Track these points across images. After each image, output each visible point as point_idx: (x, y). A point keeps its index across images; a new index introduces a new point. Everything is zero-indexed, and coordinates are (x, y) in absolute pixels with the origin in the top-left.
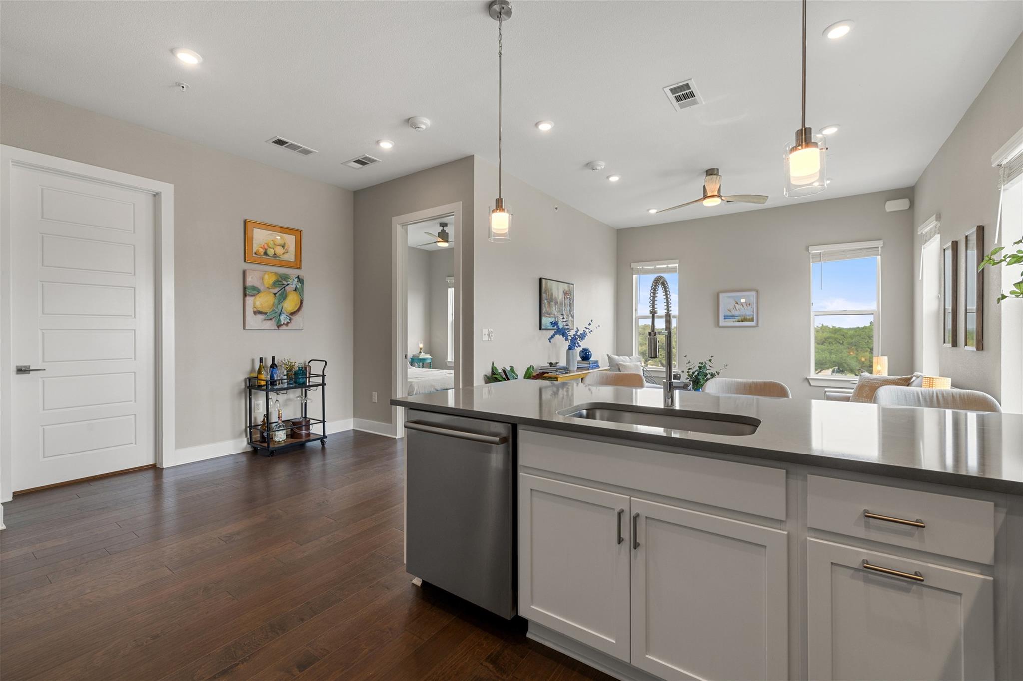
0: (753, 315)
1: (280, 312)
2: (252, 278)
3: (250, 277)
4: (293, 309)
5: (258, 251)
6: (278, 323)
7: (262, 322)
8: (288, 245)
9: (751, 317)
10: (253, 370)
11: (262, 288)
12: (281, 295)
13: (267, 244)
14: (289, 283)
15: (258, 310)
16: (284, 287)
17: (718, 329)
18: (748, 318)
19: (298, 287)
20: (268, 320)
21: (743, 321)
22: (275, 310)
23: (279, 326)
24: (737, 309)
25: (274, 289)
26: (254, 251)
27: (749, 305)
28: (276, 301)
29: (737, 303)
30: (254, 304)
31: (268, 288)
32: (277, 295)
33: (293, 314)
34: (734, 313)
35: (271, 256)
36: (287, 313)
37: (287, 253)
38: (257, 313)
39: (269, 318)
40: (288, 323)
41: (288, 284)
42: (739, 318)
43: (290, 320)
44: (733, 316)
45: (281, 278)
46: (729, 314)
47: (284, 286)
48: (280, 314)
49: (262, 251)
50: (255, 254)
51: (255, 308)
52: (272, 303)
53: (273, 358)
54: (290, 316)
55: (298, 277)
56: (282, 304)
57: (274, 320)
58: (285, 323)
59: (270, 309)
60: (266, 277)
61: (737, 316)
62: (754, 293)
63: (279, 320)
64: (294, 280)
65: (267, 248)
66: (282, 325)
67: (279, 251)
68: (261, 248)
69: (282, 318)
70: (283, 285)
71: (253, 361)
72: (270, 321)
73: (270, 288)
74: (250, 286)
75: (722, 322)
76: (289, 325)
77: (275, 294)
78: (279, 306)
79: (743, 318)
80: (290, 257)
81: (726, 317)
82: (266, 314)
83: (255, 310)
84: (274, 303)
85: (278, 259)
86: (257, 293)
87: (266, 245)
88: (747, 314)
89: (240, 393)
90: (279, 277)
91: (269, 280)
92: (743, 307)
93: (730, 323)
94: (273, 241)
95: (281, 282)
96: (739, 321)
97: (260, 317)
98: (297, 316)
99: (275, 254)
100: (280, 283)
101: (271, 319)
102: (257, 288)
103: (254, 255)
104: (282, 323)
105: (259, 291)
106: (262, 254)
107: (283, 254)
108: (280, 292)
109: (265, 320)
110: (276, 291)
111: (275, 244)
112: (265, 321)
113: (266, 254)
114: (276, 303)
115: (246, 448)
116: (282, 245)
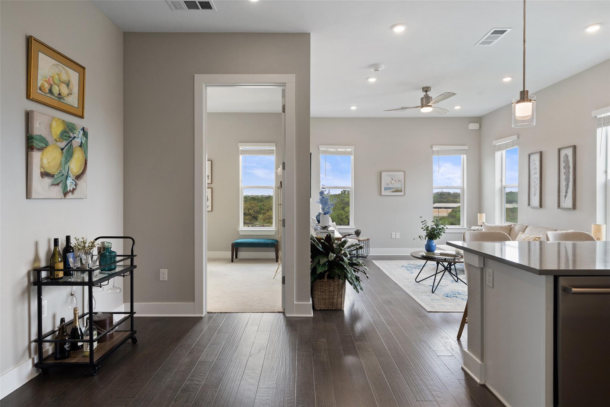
0: (402, 188)
1: (66, 174)
2: (39, 124)
3: (38, 122)
4: (79, 171)
5: (42, 85)
6: (64, 189)
7: (49, 187)
8: (72, 85)
9: (401, 189)
10: (37, 259)
11: (49, 139)
12: (68, 150)
13: (52, 77)
14: (75, 135)
15: (45, 171)
16: (71, 141)
17: (381, 197)
18: (399, 189)
19: (83, 142)
20: (55, 185)
21: (396, 192)
22: (62, 172)
23: (65, 194)
24: (392, 183)
25: (61, 142)
26: (39, 85)
27: (400, 181)
28: (63, 159)
29: (392, 180)
30: (42, 160)
31: (56, 140)
32: (64, 151)
33: (78, 177)
34: (391, 186)
35: (56, 96)
36: (73, 177)
37: (71, 94)
38: (45, 174)
39: (56, 183)
40: (74, 189)
41: (75, 137)
42: (394, 190)
43: (76, 185)
44: (390, 188)
45: (68, 127)
46: (388, 186)
47: (71, 139)
48: (67, 177)
49: (47, 86)
50: (40, 89)
51: (42, 167)
52: (59, 161)
53: (68, 238)
54: (76, 180)
55: (83, 129)
56: (69, 164)
57: (61, 185)
58: (71, 189)
59: (58, 169)
60: (54, 124)
61: (392, 188)
62: (402, 173)
63: (66, 186)
64: (79, 132)
65: (52, 83)
66: (68, 192)
67: (64, 90)
68: (46, 81)
69: (69, 182)
70: (70, 137)
71: (37, 244)
72: (57, 187)
73: (58, 140)
74: (37, 135)
75: (383, 193)
76: (75, 192)
77: (62, 149)
78: (66, 166)
79: (396, 189)
80: (73, 101)
81: (386, 189)
82: (52, 176)
83: (43, 170)
84: (61, 162)
85: (62, 101)
86: (45, 146)
87: (51, 79)
88: (398, 187)
89: (23, 293)
90: (66, 127)
91: (57, 129)
92: (396, 182)
93: (388, 193)
94: (58, 74)
95: (68, 133)
96: (393, 192)
97: (48, 181)
98: (82, 180)
99: (60, 94)
100: (67, 135)
101: (58, 184)
102: (45, 139)
103: (39, 91)
104: (68, 190)
105: (47, 145)
106: (47, 91)
107: (68, 95)
108: (67, 147)
109: (51, 185)
110: (63, 144)
111: (60, 80)
112: (52, 187)
113: (51, 91)
114: (63, 162)
115: (31, 373)
116: (67, 82)
